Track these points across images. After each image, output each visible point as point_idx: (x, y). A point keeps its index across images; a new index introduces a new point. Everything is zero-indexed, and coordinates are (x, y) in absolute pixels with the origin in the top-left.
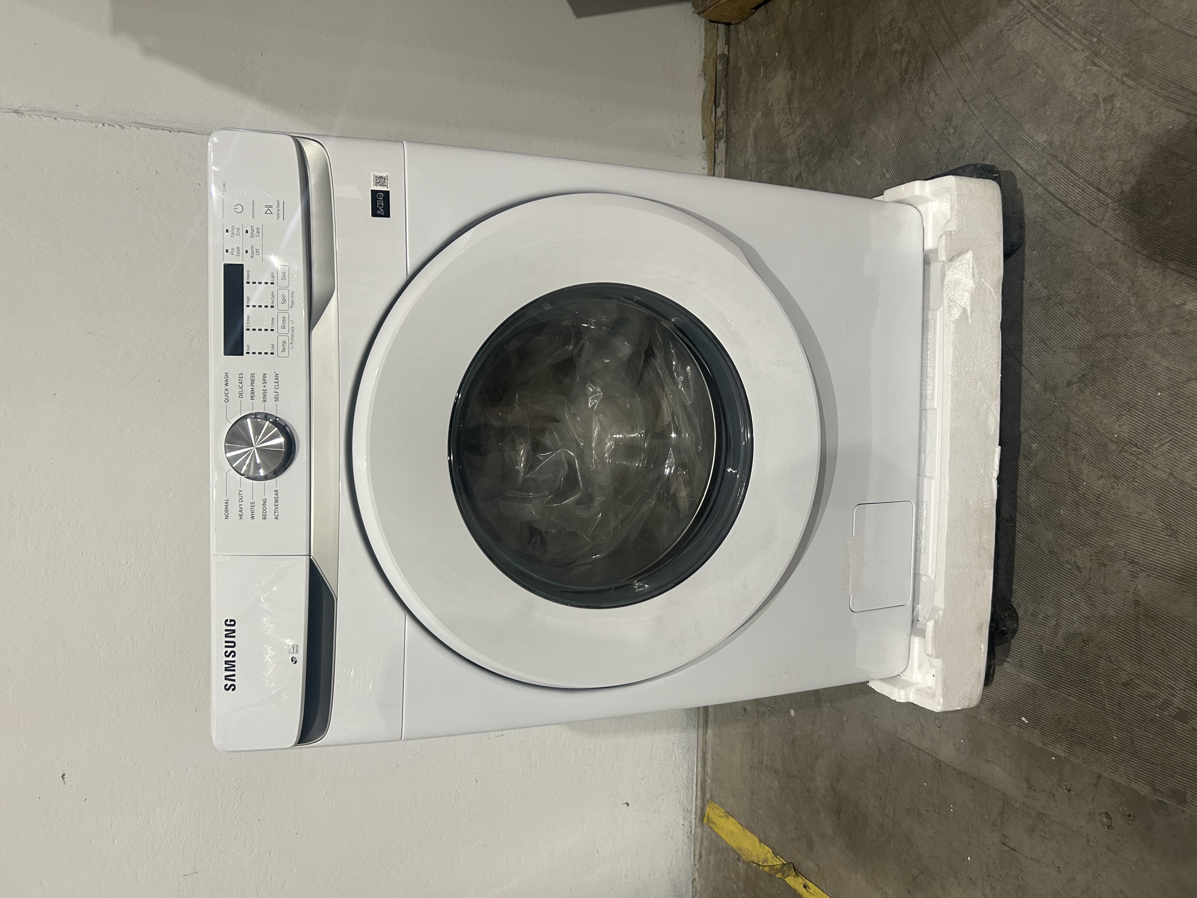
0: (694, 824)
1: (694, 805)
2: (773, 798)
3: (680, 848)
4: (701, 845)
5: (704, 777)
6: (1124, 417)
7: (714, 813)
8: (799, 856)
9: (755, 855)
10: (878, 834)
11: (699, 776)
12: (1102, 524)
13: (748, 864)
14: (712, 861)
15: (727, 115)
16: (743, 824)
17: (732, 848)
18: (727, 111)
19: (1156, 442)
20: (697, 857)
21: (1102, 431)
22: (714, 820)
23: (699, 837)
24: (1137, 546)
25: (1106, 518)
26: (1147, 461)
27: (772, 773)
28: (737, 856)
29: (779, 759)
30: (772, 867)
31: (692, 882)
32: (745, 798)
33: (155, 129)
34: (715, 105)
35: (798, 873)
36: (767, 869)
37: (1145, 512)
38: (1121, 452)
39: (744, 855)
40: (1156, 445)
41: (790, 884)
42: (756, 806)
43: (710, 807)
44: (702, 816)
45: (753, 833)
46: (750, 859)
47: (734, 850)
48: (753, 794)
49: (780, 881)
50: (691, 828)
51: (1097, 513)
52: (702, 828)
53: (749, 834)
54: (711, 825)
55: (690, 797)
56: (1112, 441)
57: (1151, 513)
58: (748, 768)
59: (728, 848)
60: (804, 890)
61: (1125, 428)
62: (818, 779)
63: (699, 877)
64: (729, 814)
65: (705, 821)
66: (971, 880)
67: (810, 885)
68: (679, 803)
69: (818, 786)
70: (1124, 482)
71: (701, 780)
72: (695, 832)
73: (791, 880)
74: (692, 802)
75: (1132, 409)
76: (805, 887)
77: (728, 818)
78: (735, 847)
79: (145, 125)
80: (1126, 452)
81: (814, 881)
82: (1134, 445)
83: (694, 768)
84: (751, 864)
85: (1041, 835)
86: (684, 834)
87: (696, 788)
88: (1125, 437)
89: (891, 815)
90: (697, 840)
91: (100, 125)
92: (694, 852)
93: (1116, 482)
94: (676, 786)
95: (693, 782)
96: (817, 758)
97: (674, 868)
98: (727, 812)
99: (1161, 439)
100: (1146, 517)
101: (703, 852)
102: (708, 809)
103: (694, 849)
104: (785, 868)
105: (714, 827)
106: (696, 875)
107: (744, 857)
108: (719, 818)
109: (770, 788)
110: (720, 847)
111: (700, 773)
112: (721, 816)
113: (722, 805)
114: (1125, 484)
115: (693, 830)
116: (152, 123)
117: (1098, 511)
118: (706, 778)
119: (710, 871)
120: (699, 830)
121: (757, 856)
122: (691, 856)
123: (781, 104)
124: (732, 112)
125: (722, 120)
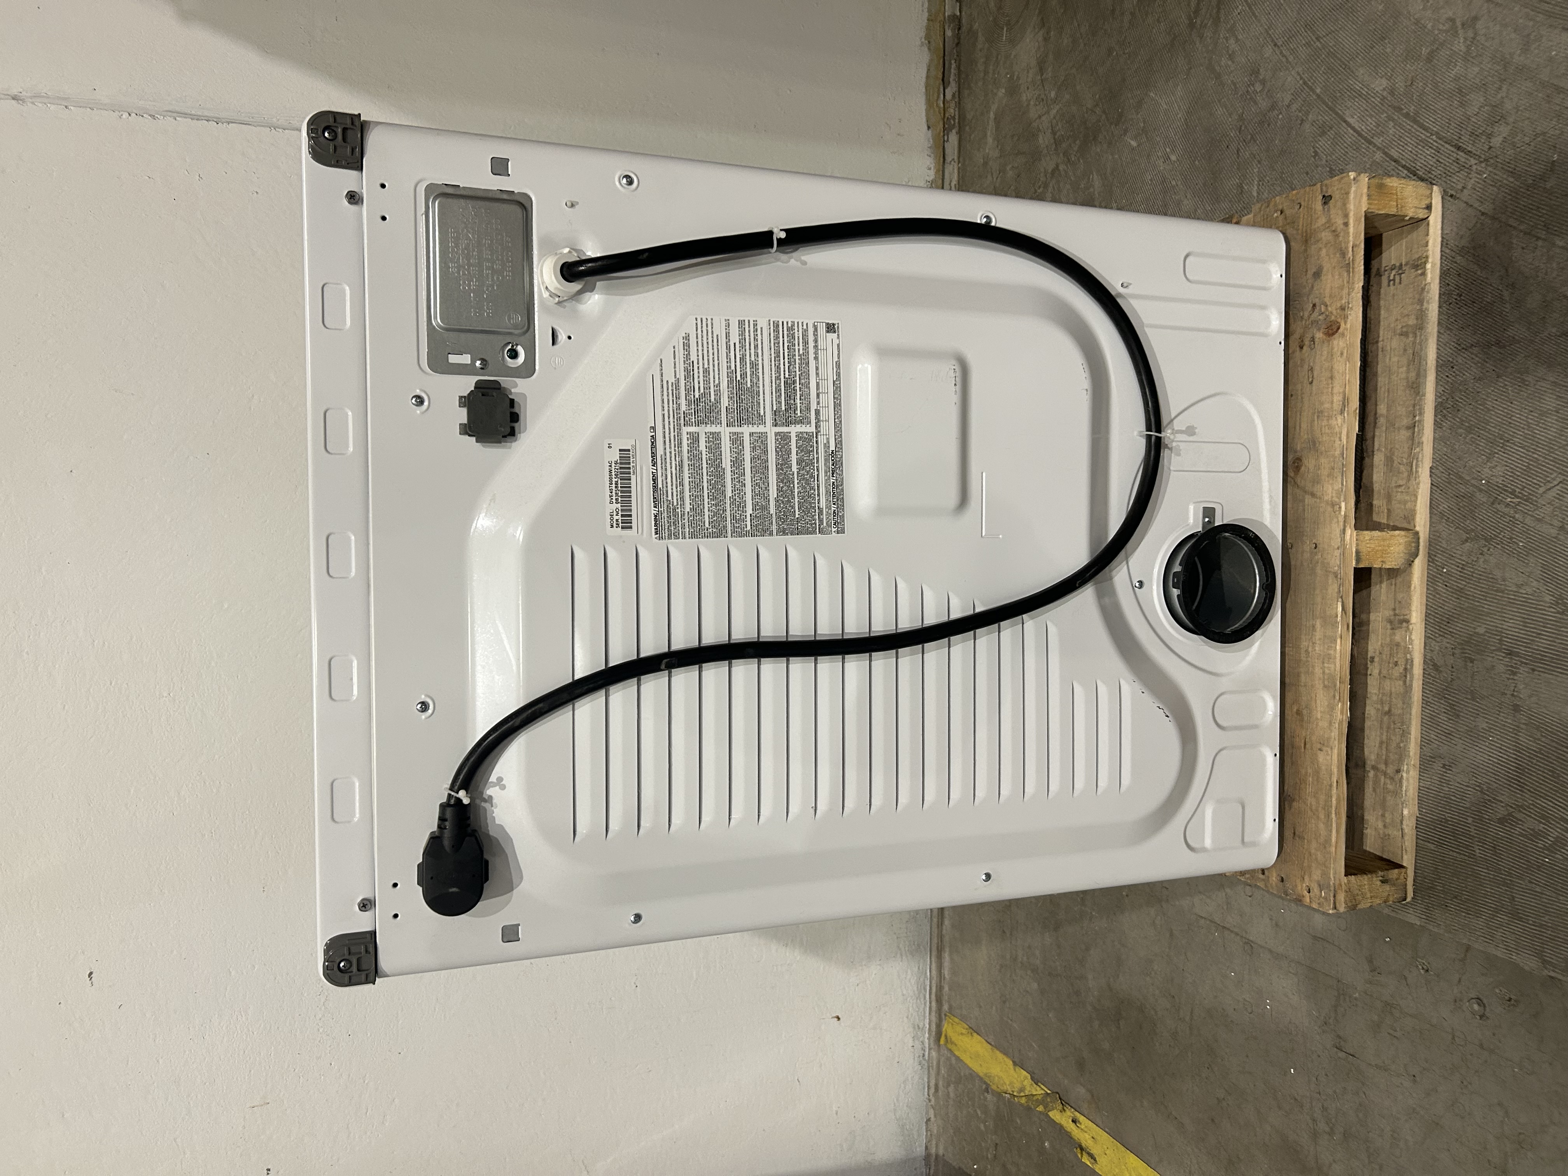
0: (927, 1046)
1: (927, 1021)
2: (1031, 1007)
3: (910, 1078)
4: (938, 1073)
5: (941, 981)
6: (1497, 456)
7: (953, 1029)
8: (1066, 1081)
9: (1008, 1083)
10: (1170, 1046)
11: (934, 982)
12: (1467, 604)
13: (999, 1095)
14: (952, 1095)
15: (959, 97)
16: (993, 1043)
17: (978, 1076)
18: (959, 91)
19: (1541, 487)
20: (932, 1090)
21: (1468, 478)
22: (953, 1039)
23: (935, 1063)
24: (1517, 630)
25: (1474, 597)
26: (1530, 513)
27: (1029, 972)
28: (984, 1086)
29: (1037, 952)
30: (1029, 1097)
31: (926, 1123)
32: (994, 1008)
33: (198, 119)
34: (943, 85)
35: (1065, 1103)
36: (1023, 1101)
37: (1527, 584)
38: (1493, 503)
39: (994, 1084)
40: (1541, 490)
41: (1055, 1120)
42: (1008, 1017)
43: (949, 1022)
44: (938, 1034)
45: (1006, 1053)
46: (1002, 1088)
47: (981, 1079)
48: (1004, 1002)
49: (1042, 1117)
50: (924, 1051)
51: (1461, 590)
52: (939, 1051)
53: (1000, 1055)
54: (949, 1046)
55: (921, 1010)
56: (1481, 490)
57: (1535, 584)
58: (998, 967)
59: (973, 1076)
60: (1072, 1125)
61: (1500, 470)
62: (1090, 977)
63: (935, 1116)
64: (974, 1030)
65: (942, 1041)
66: (1296, 1099)
67: (1081, 1118)
68: (907, 1017)
69: (1091, 986)
70: (1498, 544)
71: (937, 986)
72: (929, 1056)
73: (1055, 1115)
74: (924, 1017)
75: (1508, 444)
76: (1074, 1121)
77: (972, 1035)
78: (981, 1074)
79: (185, 115)
80: (1499, 504)
81: (1086, 1113)
82: (1511, 493)
83: (926, 970)
84: (1004, 1094)
85: (1389, 1034)
86: (914, 1059)
87: (930, 998)
88: (1497, 482)
89: (1187, 1018)
90: (932, 1066)
91: (125, 115)
92: (929, 1082)
93: (1486, 546)
94: (903, 995)
95: (925, 989)
96: (1088, 949)
97: (901, 1104)
98: (970, 1028)
99: (1549, 481)
100: (1530, 591)
101: (941, 1083)
102: (946, 1025)
103: (928, 1078)
104: (1049, 1100)
105: (953, 1048)
106: (932, 1112)
107: (994, 1087)
108: (961, 1037)
109: (1027, 992)
110: (962, 1074)
111: (935, 978)
112: (962, 1034)
113: (963, 1019)
114: (1499, 547)
115: (927, 1053)
116: (193, 112)
117: (1462, 587)
118: (942, 984)
119: (950, 1106)
120: (934, 1054)
121: (1011, 1083)
122: (924, 1088)
123: (1030, 75)
124: (966, 92)
125: (953, 105)
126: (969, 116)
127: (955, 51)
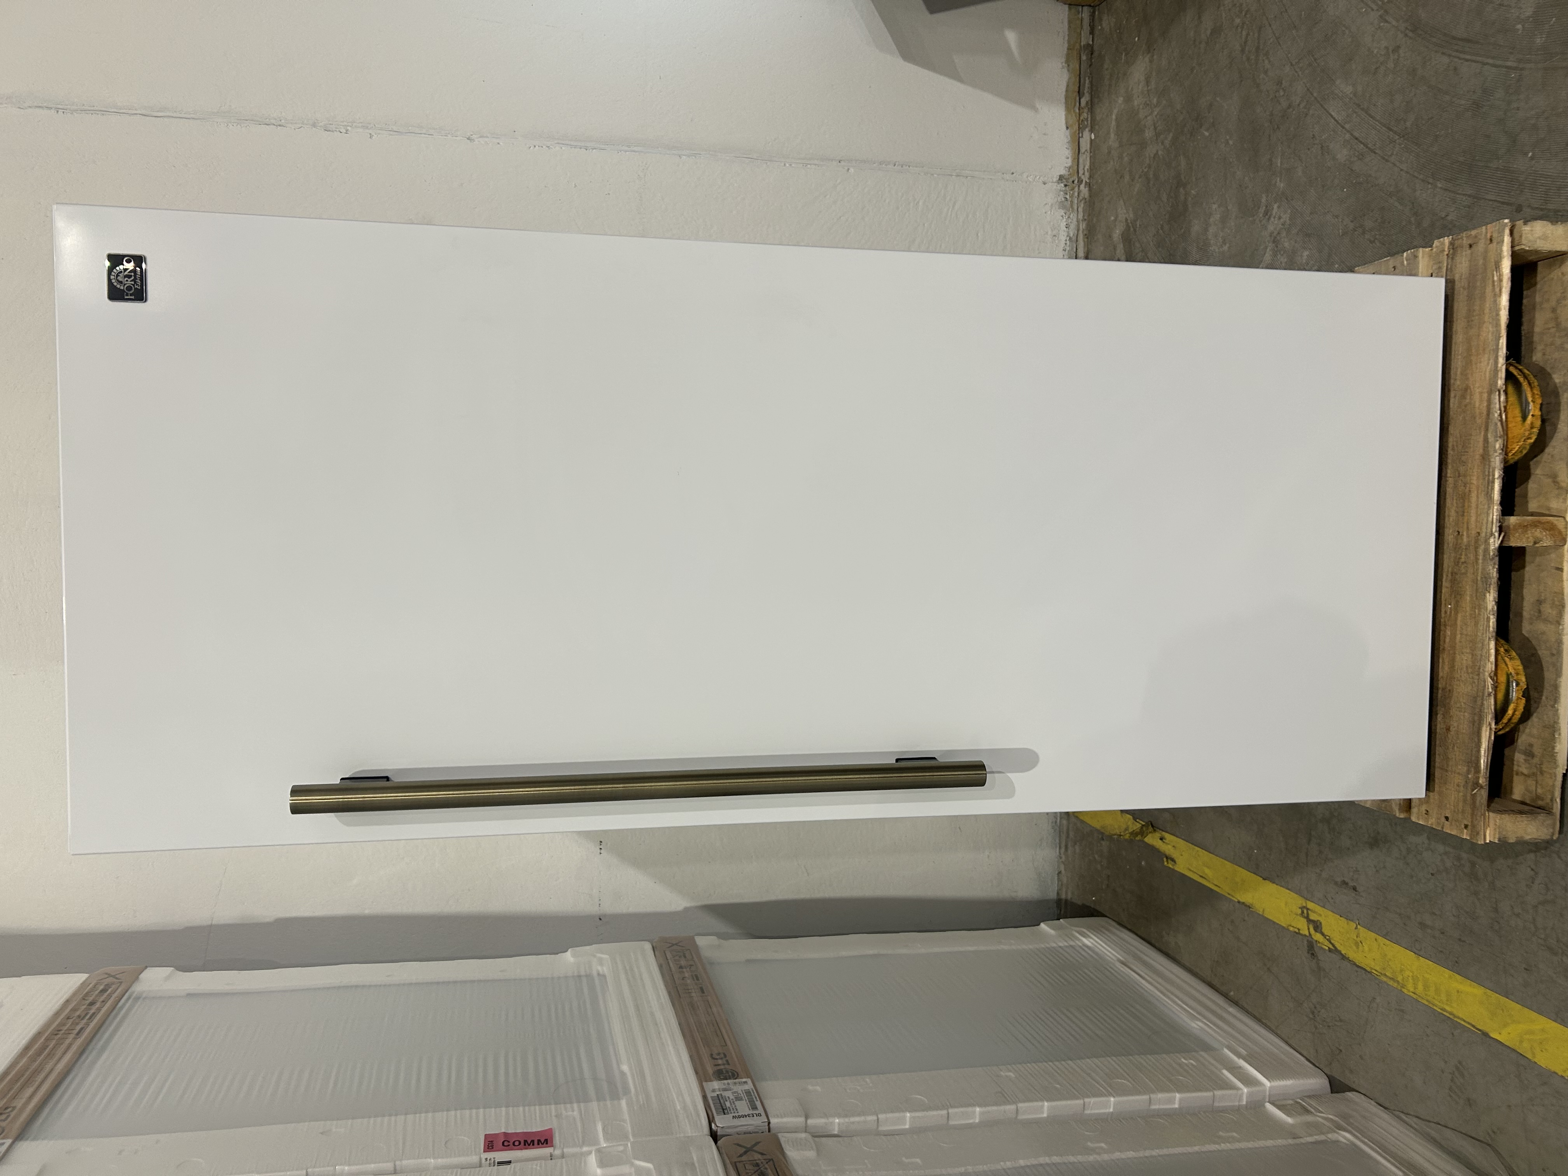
15: (1091, 104)
18: (1091, 100)
34: (1079, 96)
123: (1140, 87)
124: (1096, 100)
125: (1086, 110)
126: (1098, 118)
127: (1088, 71)
